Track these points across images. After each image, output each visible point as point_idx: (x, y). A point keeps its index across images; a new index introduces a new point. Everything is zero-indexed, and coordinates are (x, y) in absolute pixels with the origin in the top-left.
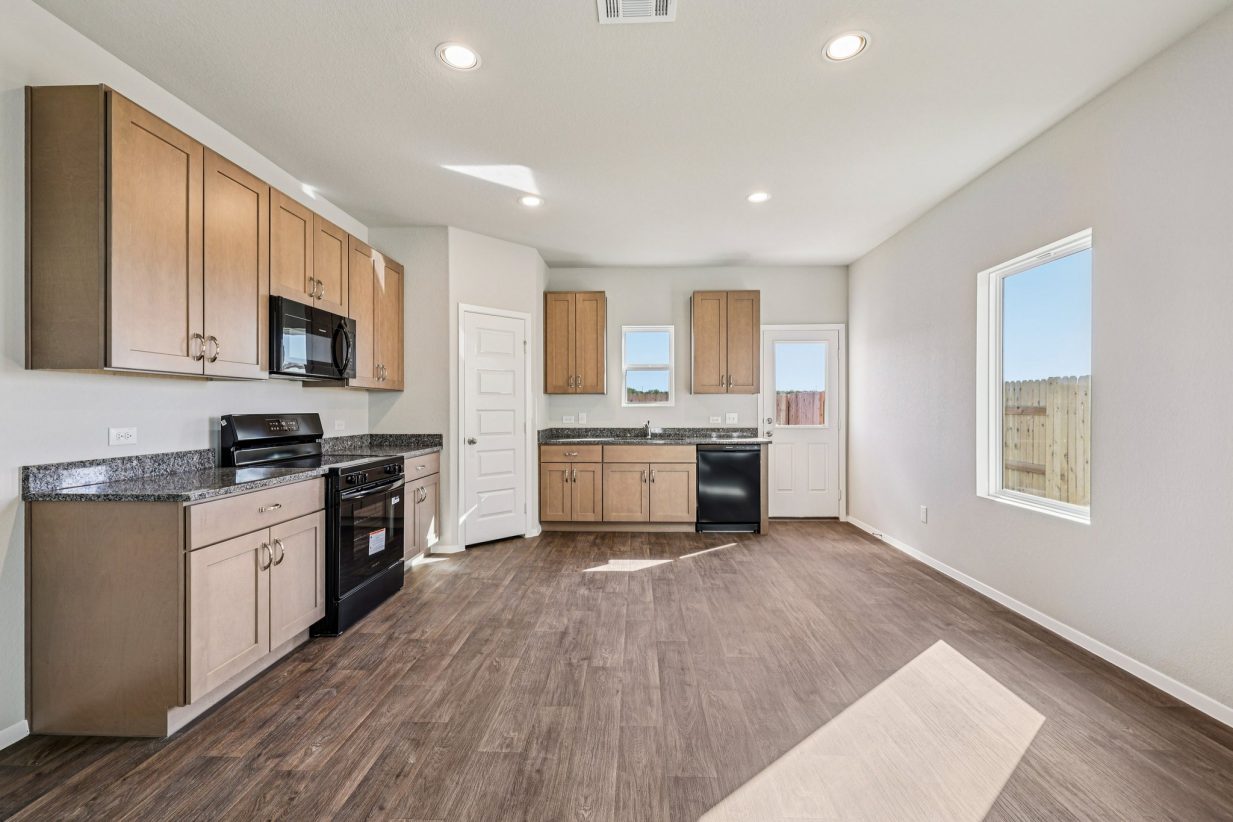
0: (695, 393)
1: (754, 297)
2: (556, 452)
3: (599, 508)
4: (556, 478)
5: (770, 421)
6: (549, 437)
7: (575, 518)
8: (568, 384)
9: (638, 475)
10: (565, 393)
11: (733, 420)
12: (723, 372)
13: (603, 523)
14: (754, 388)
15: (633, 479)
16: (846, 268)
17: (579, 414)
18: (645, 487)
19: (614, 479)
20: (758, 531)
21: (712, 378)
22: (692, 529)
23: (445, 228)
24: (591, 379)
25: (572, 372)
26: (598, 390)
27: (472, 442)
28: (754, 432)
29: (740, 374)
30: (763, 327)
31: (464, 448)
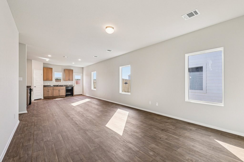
0: (65, 81)
1: (72, 70)
2: (46, 88)
3: (52, 95)
4: (46, 92)
5: (74, 84)
6: (44, 86)
7: (49, 96)
8: (47, 79)
9: (58, 91)
10: (47, 81)
11: (70, 84)
12: (69, 78)
13: (53, 96)
14: (72, 80)
15: (57, 91)
16: (83, 68)
17: (48, 83)
18: (59, 92)
19: (55, 91)
20: (73, 96)
21: (67, 79)
22: (65, 96)
23: (32, 60)
24: (50, 79)
25: (47, 78)
26: (51, 80)
27: (35, 87)
28: (72, 85)
29: (71, 79)
30: (73, 74)
31: (34, 87)
